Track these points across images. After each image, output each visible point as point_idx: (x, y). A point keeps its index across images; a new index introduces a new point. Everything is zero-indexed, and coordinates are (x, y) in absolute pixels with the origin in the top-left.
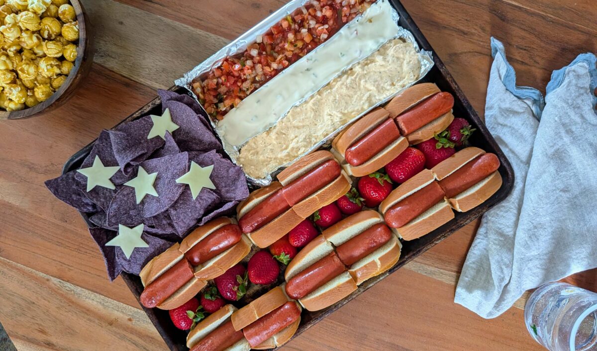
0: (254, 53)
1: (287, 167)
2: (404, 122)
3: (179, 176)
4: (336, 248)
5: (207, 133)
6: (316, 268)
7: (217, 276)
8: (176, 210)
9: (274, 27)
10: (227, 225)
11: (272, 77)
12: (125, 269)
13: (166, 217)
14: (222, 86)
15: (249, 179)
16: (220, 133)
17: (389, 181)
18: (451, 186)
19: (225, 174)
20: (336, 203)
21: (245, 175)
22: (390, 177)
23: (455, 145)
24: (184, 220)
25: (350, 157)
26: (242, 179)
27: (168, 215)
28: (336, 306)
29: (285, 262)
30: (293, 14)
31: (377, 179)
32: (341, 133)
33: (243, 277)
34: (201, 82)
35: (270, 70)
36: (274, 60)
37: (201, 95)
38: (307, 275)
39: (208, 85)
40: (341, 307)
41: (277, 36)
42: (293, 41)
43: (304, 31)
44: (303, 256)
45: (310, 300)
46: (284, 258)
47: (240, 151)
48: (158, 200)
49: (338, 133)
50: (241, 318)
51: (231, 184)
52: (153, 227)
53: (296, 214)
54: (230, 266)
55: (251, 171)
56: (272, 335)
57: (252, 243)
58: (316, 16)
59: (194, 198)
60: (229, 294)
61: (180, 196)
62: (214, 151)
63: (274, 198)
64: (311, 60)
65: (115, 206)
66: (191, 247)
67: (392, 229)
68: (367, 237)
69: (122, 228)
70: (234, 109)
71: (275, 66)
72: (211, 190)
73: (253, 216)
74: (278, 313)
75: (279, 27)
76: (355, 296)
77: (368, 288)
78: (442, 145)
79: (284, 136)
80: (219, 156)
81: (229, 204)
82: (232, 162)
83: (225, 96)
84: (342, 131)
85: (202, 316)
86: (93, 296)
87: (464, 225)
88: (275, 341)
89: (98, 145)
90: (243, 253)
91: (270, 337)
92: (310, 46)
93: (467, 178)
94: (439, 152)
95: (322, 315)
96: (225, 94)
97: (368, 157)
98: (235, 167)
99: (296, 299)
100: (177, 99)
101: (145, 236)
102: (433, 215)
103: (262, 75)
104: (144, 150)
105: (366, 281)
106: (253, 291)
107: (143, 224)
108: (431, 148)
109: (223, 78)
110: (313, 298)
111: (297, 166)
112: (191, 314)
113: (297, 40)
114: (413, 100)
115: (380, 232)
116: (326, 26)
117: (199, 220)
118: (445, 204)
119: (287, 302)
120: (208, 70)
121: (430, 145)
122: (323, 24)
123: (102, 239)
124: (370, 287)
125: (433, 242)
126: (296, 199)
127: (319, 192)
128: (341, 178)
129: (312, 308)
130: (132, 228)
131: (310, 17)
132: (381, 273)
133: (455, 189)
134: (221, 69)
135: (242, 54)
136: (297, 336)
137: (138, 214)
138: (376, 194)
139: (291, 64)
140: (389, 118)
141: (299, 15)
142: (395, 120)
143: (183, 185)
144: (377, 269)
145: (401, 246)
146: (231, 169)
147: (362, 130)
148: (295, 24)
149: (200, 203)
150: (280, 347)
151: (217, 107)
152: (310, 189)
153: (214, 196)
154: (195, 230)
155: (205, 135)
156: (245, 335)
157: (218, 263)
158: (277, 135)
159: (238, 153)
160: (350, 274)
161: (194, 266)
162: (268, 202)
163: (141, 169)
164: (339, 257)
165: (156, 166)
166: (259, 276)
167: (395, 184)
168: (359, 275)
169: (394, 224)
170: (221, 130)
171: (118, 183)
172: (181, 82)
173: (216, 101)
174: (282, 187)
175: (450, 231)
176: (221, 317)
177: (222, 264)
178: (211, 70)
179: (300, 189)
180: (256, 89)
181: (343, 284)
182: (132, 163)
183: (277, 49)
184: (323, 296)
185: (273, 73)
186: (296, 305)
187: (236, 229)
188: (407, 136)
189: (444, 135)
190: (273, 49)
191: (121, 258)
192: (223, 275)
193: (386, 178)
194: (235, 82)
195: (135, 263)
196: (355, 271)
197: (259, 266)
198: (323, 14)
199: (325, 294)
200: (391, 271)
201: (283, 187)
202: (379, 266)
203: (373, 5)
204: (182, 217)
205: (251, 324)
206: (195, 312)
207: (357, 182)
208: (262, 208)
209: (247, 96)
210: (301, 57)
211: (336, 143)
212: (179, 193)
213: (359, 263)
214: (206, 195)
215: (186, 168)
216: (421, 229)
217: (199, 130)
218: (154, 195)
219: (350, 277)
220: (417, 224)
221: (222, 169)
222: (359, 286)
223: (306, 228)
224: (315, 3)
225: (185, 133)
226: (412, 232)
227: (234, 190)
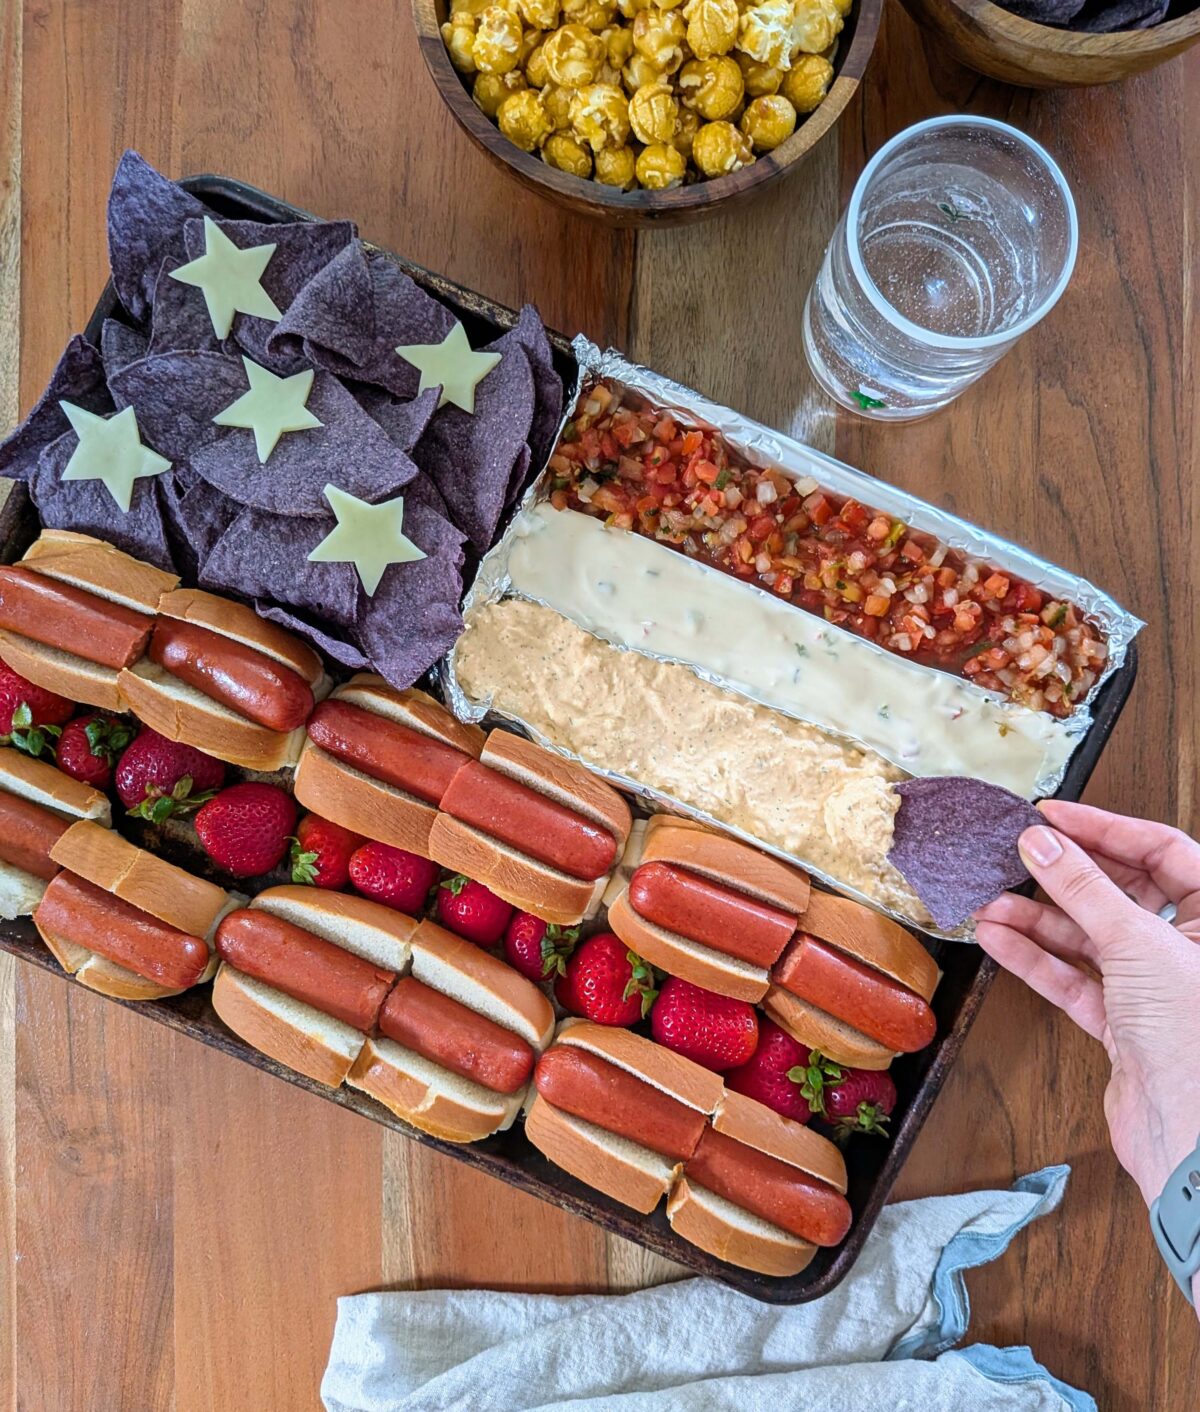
0: (766, 493)
1: (532, 741)
2: (803, 959)
3: (345, 486)
4: (406, 978)
7: (156, 729)
8: (256, 527)
9: (855, 504)
10: (299, 676)
11: (731, 570)
12: (35, 486)
13: (225, 510)
14: (638, 459)
15: (446, 664)
16: (520, 523)
17: (644, 1007)
18: (721, 1165)
19: (421, 599)
20: (514, 913)
21: (448, 648)
22: (655, 1003)
23: (821, 1112)
24: (242, 565)
25: (645, 878)
26: (435, 648)
27: (231, 515)
28: (263, 1060)
29: (297, 871)
30: (914, 535)
31: (630, 976)
32: (692, 823)
33: (194, 793)
34: (618, 400)
35: (745, 558)
36: (777, 554)
37: (584, 423)
39: (620, 422)
40: (270, 1072)
41: (837, 525)
42: (850, 572)
43: (889, 585)
45: (237, 992)
46: (305, 864)
47: (506, 597)
48: (252, 468)
49: (689, 817)
50: (90, 848)
51: (406, 626)
52: (180, 493)
53: (428, 832)
54: (199, 745)
55: (472, 656)
56: (95, 949)
57: (295, 763)
58: (941, 594)
59: (312, 557)
60: (128, 782)
61: (296, 518)
62: (463, 538)
64: (831, 644)
65: (173, 366)
66: (189, 620)
67: (531, 1082)
68: (476, 1036)
69: (127, 417)
70: (601, 524)
71: (763, 563)
72: (361, 587)
73: (361, 728)
74: (157, 932)
75: (865, 518)
76: (317, 1090)
78: (803, 1079)
79: (605, 687)
80: (456, 557)
81: (352, 650)
82: (462, 597)
83: (617, 482)
84: (699, 822)
85: (34, 748)
88: (84, 966)
89: (305, 232)
90: (253, 758)
91: (89, 945)
92: (860, 621)
93: (758, 1187)
94: (781, 1084)
95: (222, 1040)
96: (623, 480)
98: (454, 612)
99: (221, 957)
100: (535, 367)
101: (146, 486)
102: (622, 1163)
103: (723, 544)
104: (360, 357)
105: (369, 1096)
106: (182, 834)
107: (169, 465)
108: (781, 1060)
109: (659, 453)
110: (245, 995)
111: (546, 764)
112: (25, 716)
113: (857, 581)
114: (869, 951)
115: (509, 1059)
116: (930, 633)
117: (268, 600)
118: (661, 1173)
119: (196, 938)
120: (656, 403)
121: (788, 1053)
122: (931, 622)
123: (75, 383)
124: (361, 1114)
125: (559, 1196)
126: (464, 808)
127: (517, 858)
128: (581, 889)
129: (222, 1005)
130: (144, 441)
131: (929, 579)
132: (408, 1120)
133: (714, 1174)
134: (678, 434)
135: (747, 466)
136: (133, 1008)
137: (189, 438)
138: (592, 995)
139: (788, 601)
140: (794, 916)
141: (919, 551)
142: (798, 935)
143: (329, 509)
144: (410, 1107)
145: (505, 1126)
146: (442, 605)
147: (727, 870)
148: (892, 552)
149: (309, 577)
150: (81, 985)
151: (580, 479)
152: (510, 833)
153: (348, 605)
154: (237, 604)
155: (488, 491)
156: (54, 881)
157: (186, 712)
158: (597, 668)
159: (498, 598)
160: (363, 1047)
161: (149, 652)
163: (308, 376)
164: (387, 997)
165: (333, 412)
166: (216, 831)
167: (646, 1028)
168: (372, 1073)
169: (545, 1080)
170: (531, 521)
171: (240, 339)
172: (586, 353)
173: (592, 465)
175: (610, 1220)
176: (60, 799)
177: (191, 724)
178: (661, 409)
179: (493, 806)
180: (681, 549)
181: (323, 1049)
182: (306, 346)
183: (809, 545)
185: (743, 569)
186: (206, 964)
187: (302, 705)
188: (775, 986)
189: (830, 1072)
190: (803, 533)
191: (53, 460)
192: (167, 740)
193: (646, 996)
194: (667, 489)
195: (65, 500)
196: (375, 1058)
198: (955, 608)
199: (273, 1017)
200: (429, 1140)
201: (478, 760)
202: (421, 1108)
203: (1046, 717)
204: (246, 554)
205: (88, 882)
206: (34, 724)
207: (599, 929)
209: (653, 537)
210: (821, 614)
211: (662, 826)
212: (303, 510)
213: (404, 1055)
214: (338, 582)
215: (375, 491)
216: (570, 1153)
217: (494, 469)
218: (259, 451)
219: (356, 1054)
220: (576, 1137)
221: (428, 583)
222: (344, 1085)
223: (409, 875)
224: (972, 573)
225: (464, 436)
226: (552, 1136)
227: (395, 643)
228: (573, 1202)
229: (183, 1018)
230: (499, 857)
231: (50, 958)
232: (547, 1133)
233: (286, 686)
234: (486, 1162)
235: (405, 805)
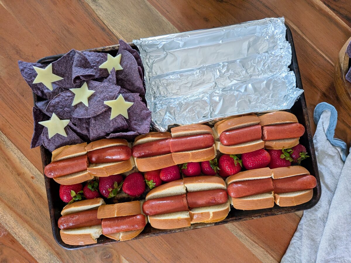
1: (180, 126)
2: (267, 131)
3: (108, 100)
4: (188, 193)
5: (140, 80)
6: (169, 200)
7: (102, 176)
8: (95, 121)
10: (124, 146)
12: (45, 144)
13: (87, 122)
15: (153, 122)
16: (147, 85)
17: (241, 164)
18: (280, 186)
19: (138, 112)
20: (200, 163)
21: (151, 119)
22: (242, 163)
23: (293, 161)
24: (98, 130)
25: (223, 138)
26: (148, 120)
27: (89, 122)
28: (170, 231)
29: (151, 187)
31: (234, 160)
32: (224, 120)
33: (119, 184)
38: (161, 202)
40: (173, 233)
44: (164, 189)
45: (156, 220)
46: (151, 184)
48: (87, 109)
50: (105, 211)
51: (140, 120)
52: (75, 125)
53: (172, 159)
54: (113, 173)
56: (120, 231)
57: (135, 164)
59: (111, 118)
60: (104, 192)
61: (102, 113)
62: (138, 94)
63: (163, 142)
65: (57, 100)
66: (94, 149)
67: (229, 197)
68: (211, 195)
69: (54, 116)
72: (125, 118)
73: (144, 147)
74: (131, 219)
76: (186, 230)
77: (197, 228)
78: (284, 157)
80: (140, 99)
81: (132, 132)
82: (147, 107)
85: (80, 198)
86: (16, 151)
87: (276, 215)
88: (120, 237)
89: (65, 57)
90: (126, 169)
91: (118, 232)
93: (292, 185)
94: (281, 160)
95: (159, 233)
97: (235, 143)
98: (147, 110)
99: (147, 215)
100: (129, 51)
101: (67, 129)
102: (261, 200)
104: (93, 73)
105: (198, 223)
106: (121, 196)
107: (69, 120)
108: (277, 156)
110: (158, 219)
111: (187, 128)
112: (73, 193)
114: (279, 120)
115: (221, 195)
117: (108, 134)
118: (270, 196)
119: (140, 214)
121: (278, 153)
123: (39, 118)
124: (199, 228)
125: (251, 217)
126: (176, 149)
127: (194, 151)
128: (211, 149)
129: (154, 225)
130: (61, 119)
132: (209, 222)
133: (281, 189)
136: (136, 239)
137: (70, 112)
138: (229, 169)
140: (258, 124)
142: (262, 127)
143: (108, 106)
144: (208, 219)
145: (230, 210)
146: (144, 111)
147: (238, 124)
149: (113, 123)
150: (122, 242)
152: (189, 147)
153: (125, 123)
154: (102, 140)
155: (137, 81)
156: (102, 223)
157: (106, 168)
160: (189, 214)
161: (90, 163)
162: (158, 143)
163: (85, 84)
164: (187, 200)
165: (96, 87)
166: (129, 189)
167: (244, 168)
168: (195, 217)
169: (232, 194)
171: (67, 88)
172: (137, 42)
174: (171, 137)
175: (265, 214)
176: (92, 204)
177: (109, 170)
179: (182, 144)
181: (182, 219)
182: (81, 77)
184: (166, 221)
186: (145, 219)
187: (129, 151)
188: (265, 141)
189: (289, 151)
191: (45, 136)
192: (106, 178)
193: (240, 162)
195: (53, 143)
196: (194, 214)
197: (132, 182)
199: (167, 220)
200: (216, 224)
202: (211, 218)
204: (97, 127)
205: (110, 218)
206: (76, 193)
207: (220, 155)
208: (152, 145)
211: (218, 125)
212: (102, 110)
213: (199, 209)
214: (120, 120)
215: (115, 97)
216: (248, 205)
217: (135, 76)
218: (86, 105)
219: (189, 216)
220: (247, 201)
221: (138, 108)
222: (191, 224)
223: (174, 171)
225: (124, 75)
226: (242, 204)
227: (140, 125)
228: (255, 216)
229: (148, 234)
230: (191, 154)
231: (113, 240)
232: (240, 205)
233: (123, 149)
234: (231, 220)
235: (164, 157)
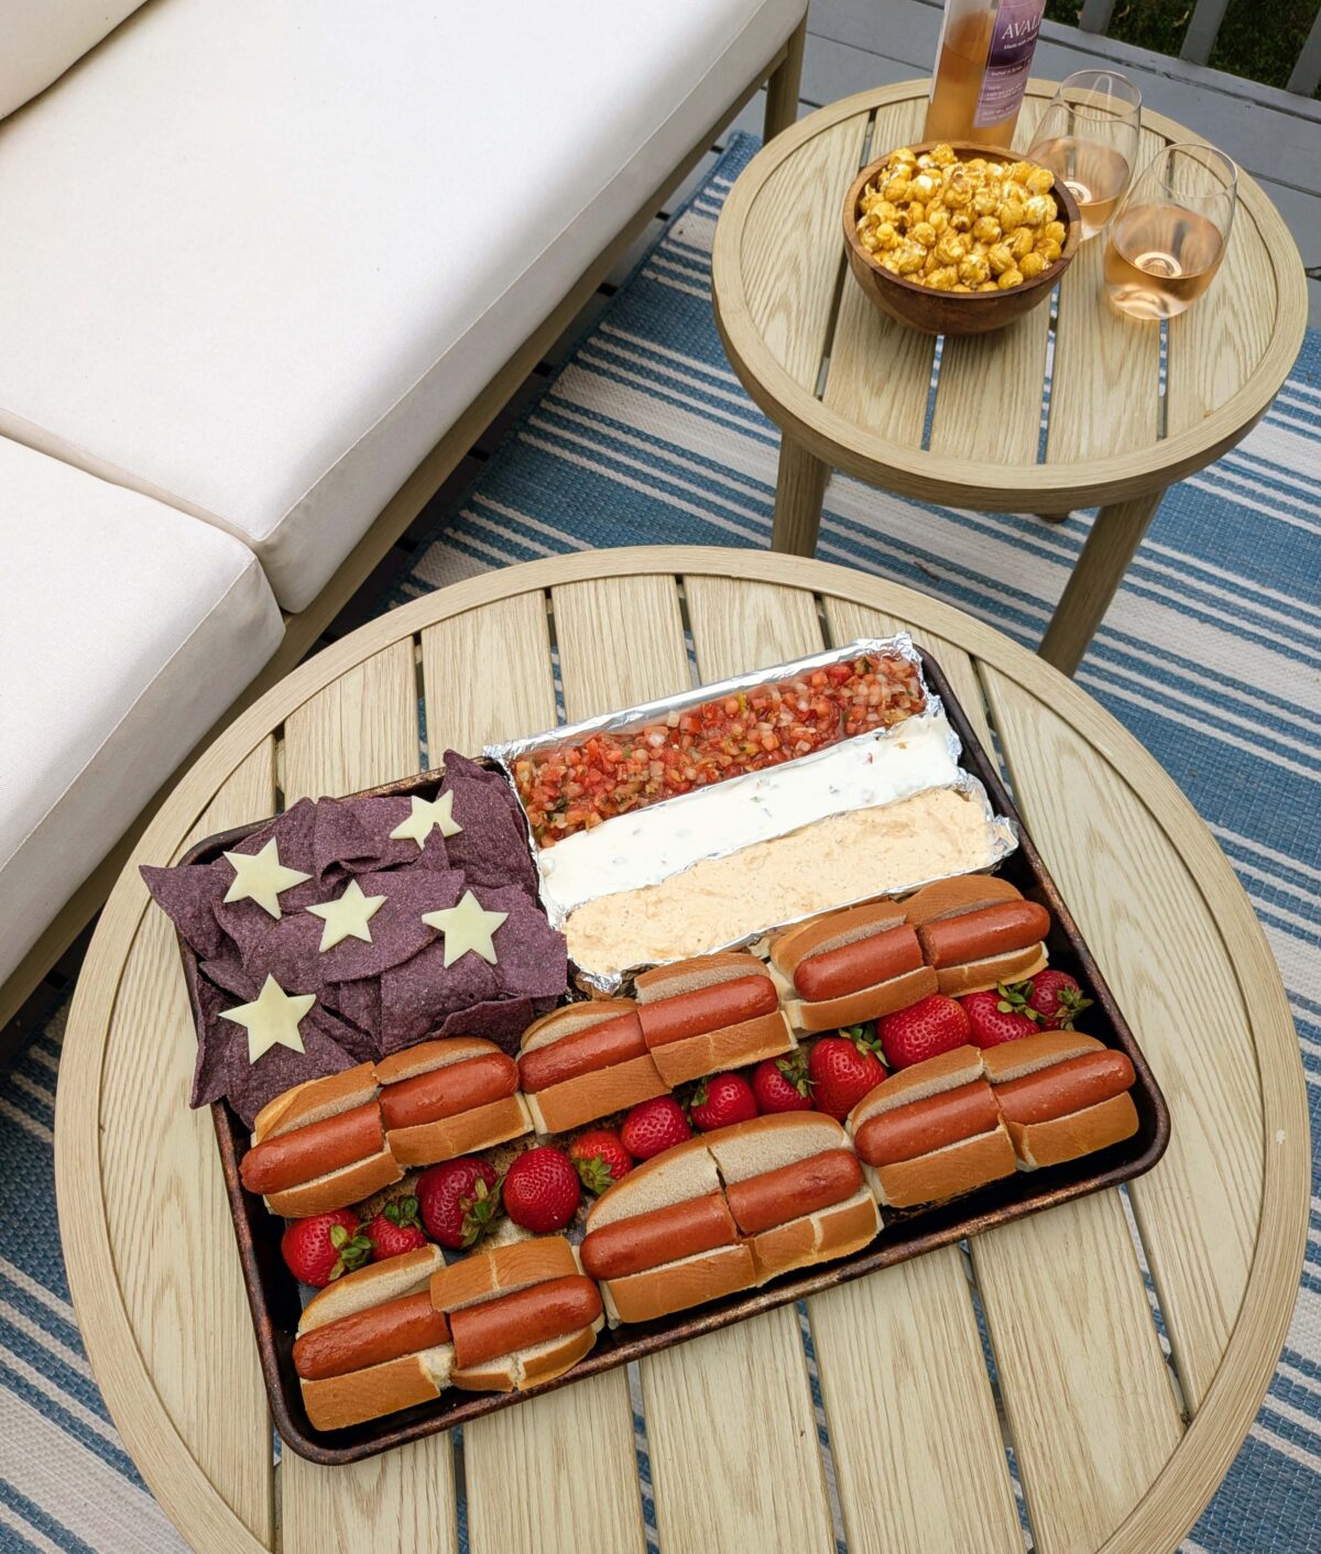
1: (657, 967)
3: (434, 909)
4: (727, 1187)
9: (707, 706)
11: (677, 793)
14: (572, 782)
16: (540, 865)
17: (881, 1056)
19: (526, 941)
21: (566, 955)
22: (884, 1048)
23: (1040, 1018)
26: (559, 960)
30: (751, 691)
31: (854, 1044)
34: (534, 764)
35: (678, 779)
36: (693, 763)
37: (526, 787)
39: (545, 773)
41: (708, 723)
42: (739, 736)
43: (766, 728)
47: (569, 915)
48: (367, 950)
58: (797, 708)
59: (446, 964)
64: (767, 783)
69: (269, 988)
70: (582, 834)
71: (690, 772)
72: (486, 961)
75: (719, 703)
78: (1010, 1006)
80: (525, 900)
82: (547, 920)
83: (572, 803)
92: (771, 757)
94: (1002, 1020)
96: (574, 799)
98: (551, 931)
100: (479, 778)
103: (659, 783)
104: (375, 852)
107: (314, 995)
108: (987, 1008)
109: (579, 769)
113: (748, 739)
116: (812, 730)
120: (554, 745)
121: (987, 1002)
122: (807, 725)
130: (289, 994)
131: (782, 707)
134: (581, 753)
135: (632, 737)
140: (905, 924)
141: (763, 699)
142: (919, 931)
146: (541, 933)
148: (750, 711)
149: (454, 978)
151: (550, 819)
155: (510, 855)
159: (566, 916)
163: (353, 886)
165: (388, 885)
167: (892, 1066)
170: (546, 861)
171: (291, 908)
172: (496, 752)
173: (550, 806)
174: (639, 1009)
178: (560, 746)
180: (639, 806)
182: (343, 864)
185: (683, 786)
188: (935, 967)
190: (696, 742)
193: (876, 1048)
194: (602, 782)
196: (760, 1247)
198: (812, 707)
203: (914, 717)
209: (619, 814)
210: (747, 771)
212: (418, 945)
215: (452, 899)
223: (667, 1112)
224: (801, 687)
225: (468, 845)
